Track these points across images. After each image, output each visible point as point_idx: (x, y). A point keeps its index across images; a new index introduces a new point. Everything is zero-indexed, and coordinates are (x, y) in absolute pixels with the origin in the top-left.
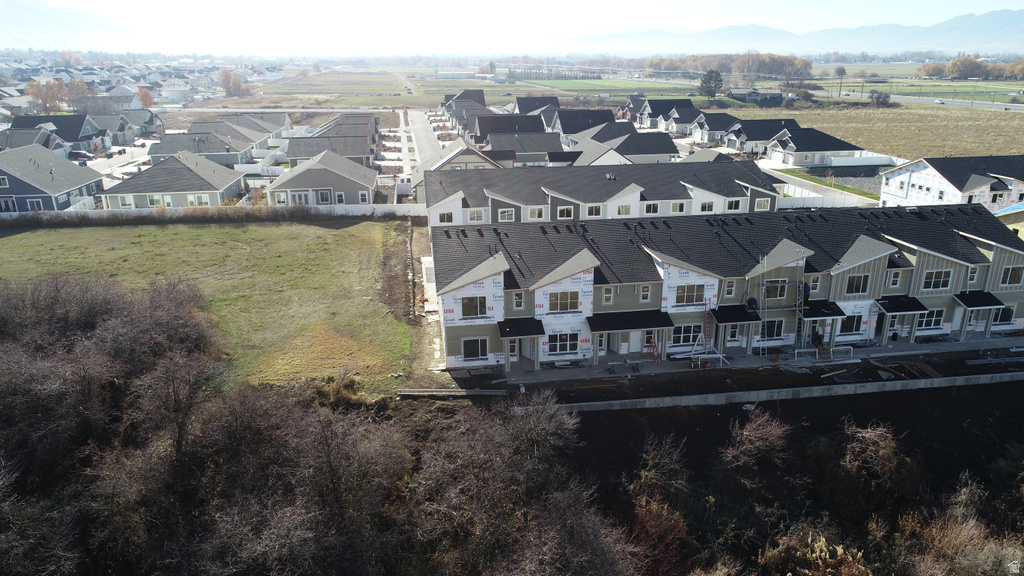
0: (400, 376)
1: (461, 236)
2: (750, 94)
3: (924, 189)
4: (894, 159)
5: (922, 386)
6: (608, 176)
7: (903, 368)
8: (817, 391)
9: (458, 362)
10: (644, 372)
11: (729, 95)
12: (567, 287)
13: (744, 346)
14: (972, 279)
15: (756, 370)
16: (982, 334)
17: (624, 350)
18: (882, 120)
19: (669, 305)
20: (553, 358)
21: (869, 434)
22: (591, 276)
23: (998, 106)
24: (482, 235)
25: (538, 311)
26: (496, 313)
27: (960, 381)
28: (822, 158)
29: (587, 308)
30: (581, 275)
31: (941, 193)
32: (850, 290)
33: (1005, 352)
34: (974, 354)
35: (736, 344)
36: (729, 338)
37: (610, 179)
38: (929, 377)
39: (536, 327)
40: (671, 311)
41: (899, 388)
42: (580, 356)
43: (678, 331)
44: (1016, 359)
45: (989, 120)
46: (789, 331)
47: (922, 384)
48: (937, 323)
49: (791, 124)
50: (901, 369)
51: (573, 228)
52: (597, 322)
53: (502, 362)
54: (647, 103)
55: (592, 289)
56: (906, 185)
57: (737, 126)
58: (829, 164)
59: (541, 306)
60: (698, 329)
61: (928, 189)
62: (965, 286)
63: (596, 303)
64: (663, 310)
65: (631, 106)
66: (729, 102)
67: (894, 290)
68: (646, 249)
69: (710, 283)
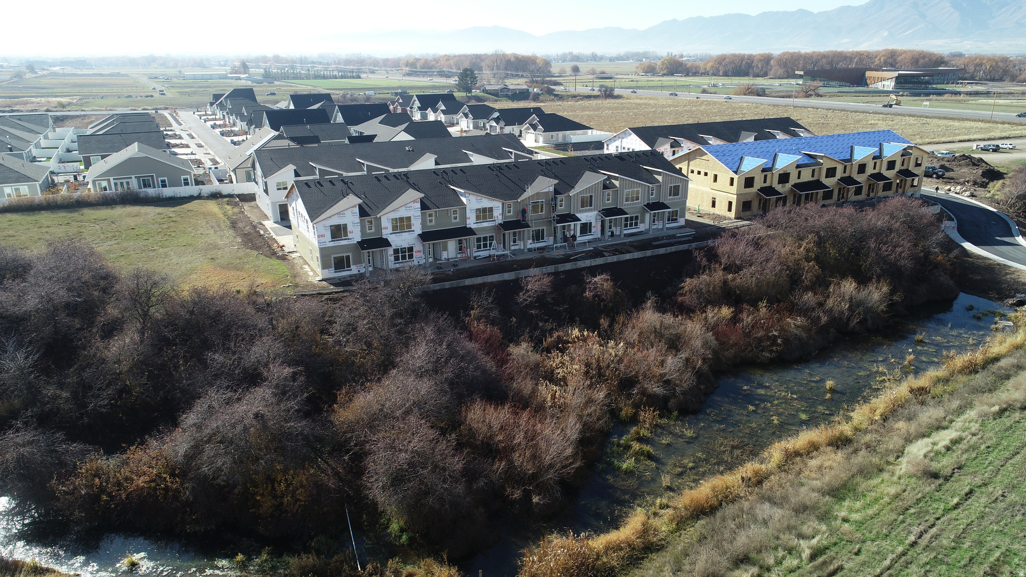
0: (289, 286)
1: (318, 185)
2: (502, 90)
3: (631, 150)
5: (628, 258)
6: (407, 149)
7: (617, 250)
8: (568, 266)
9: (331, 273)
10: (461, 267)
11: (484, 91)
12: (403, 213)
13: (522, 248)
14: (652, 195)
15: (531, 259)
16: (662, 229)
17: (445, 255)
18: (609, 108)
19: (471, 223)
20: (397, 265)
21: (597, 279)
22: (418, 205)
24: (334, 185)
25: (384, 232)
26: (355, 235)
27: (649, 253)
28: (564, 137)
29: (417, 228)
30: (412, 204)
32: (582, 206)
33: (674, 236)
34: (657, 239)
35: (517, 247)
36: (512, 244)
37: (409, 151)
38: (631, 253)
39: (385, 243)
40: (473, 226)
41: (615, 260)
42: (416, 263)
43: (479, 240)
44: (679, 240)
45: (685, 106)
46: (549, 236)
47: (628, 256)
48: (636, 224)
49: (538, 111)
50: (616, 250)
51: (399, 177)
52: (425, 237)
53: (363, 271)
54: (415, 98)
55: (420, 214)
56: (620, 148)
57: (496, 115)
58: (569, 142)
59: (386, 228)
60: (492, 238)
62: (649, 199)
63: (423, 224)
64: (468, 226)
65: (401, 101)
66: (484, 96)
67: (609, 204)
68: (452, 187)
69: (496, 205)
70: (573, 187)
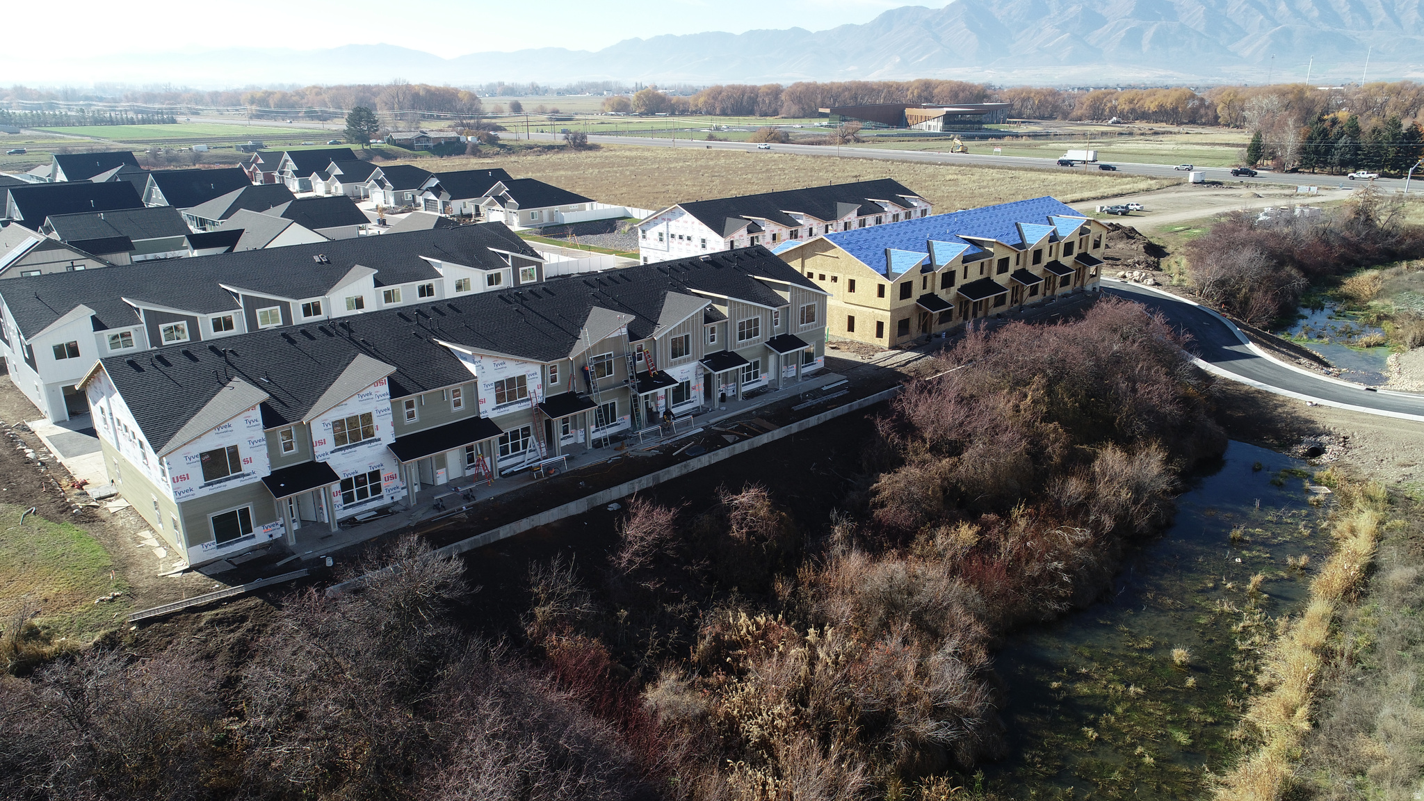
0: (115, 597)
1: (159, 364)
2: (418, 139)
3: (685, 238)
4: (629, 209)
5: (765, 441)
6: (317, 259)
7: (744, 427)
8: (675, 471)
9: (210, 551)
10: (481, 498)
11: (389, 141)
12: (355, 408)
13: (581, 440)
14: (776, 324)
15: (605, 465)
16: (794, 379)
17: (441, 479)
18: (592, 166)
19: (488, 408)
20: (350, 512)
21: (745, 498)
22: (385, 388)
23: (699, 145)
24: (194, 359)
25: (319, 450)
26: (258, 466)
27: (794, 428)
28: (551, 215)
29: (386, 433)
30: (372, 389)
31: (704, 241)
32: (674, 356)
33: (817, 392)
34: (796, 399)
35: (570, 442)
36: (562, 436)
37: (321, 263)
38: (767, 431)
39: (322, 473)
40: (492, 415)
41: (746, 448)
42: (387, 501)
43: (503, 440)
44: (829, 397)
45: (697, 160)
46: (623, 413)
47: (765, 439)
48: (756, 375)
49: (500, 174)
50: (741, 428)
51: (331, 330)
52: (404, 448)
53: (278, 534)
54: (286, 156)
55: (389, 405)
56: (665, 237)
57: (434, 182)
58: (560, 222)
59: (322, 442)
60: (526, 431)
61: (689, 239)
62: (772, 332)
63: (397, 424)
64: (482, 416)
65: (261, 161)
66: (391, 150)
67: (713, 347)
68: (441, 343)
69: (531, 371)
70: (655, 324)
